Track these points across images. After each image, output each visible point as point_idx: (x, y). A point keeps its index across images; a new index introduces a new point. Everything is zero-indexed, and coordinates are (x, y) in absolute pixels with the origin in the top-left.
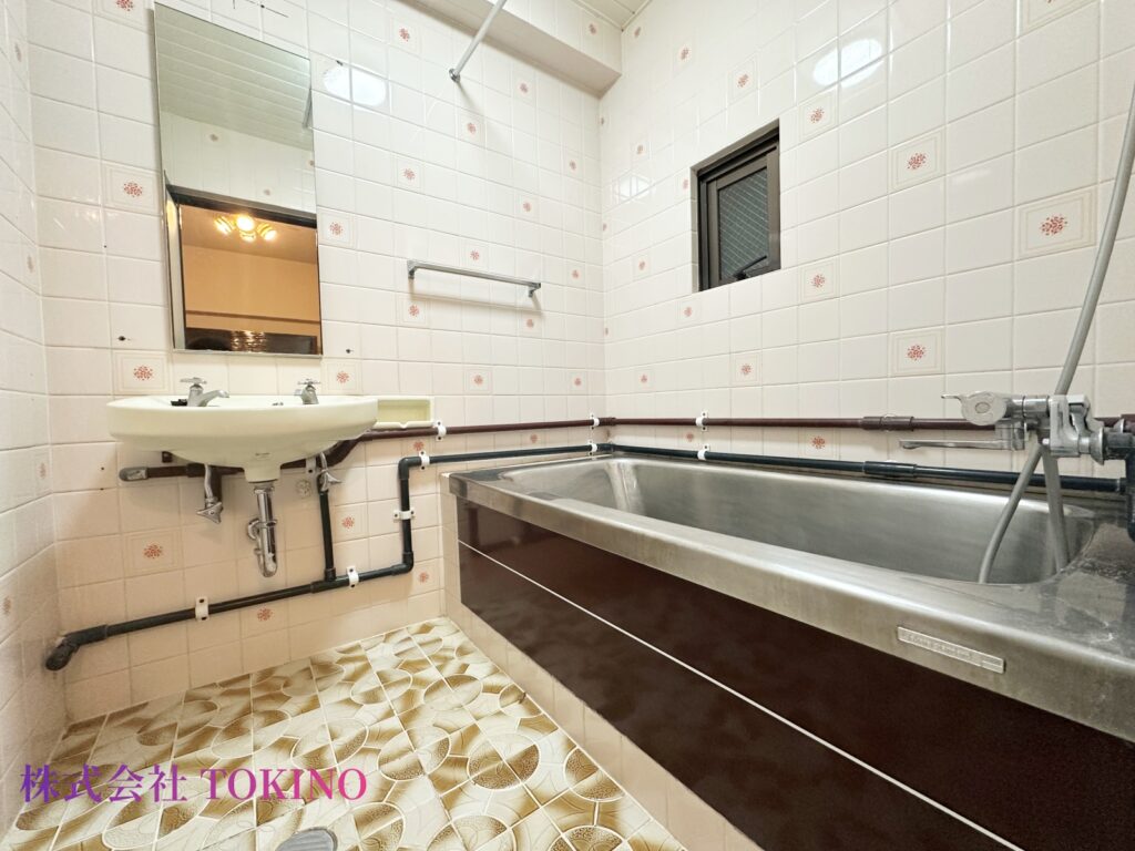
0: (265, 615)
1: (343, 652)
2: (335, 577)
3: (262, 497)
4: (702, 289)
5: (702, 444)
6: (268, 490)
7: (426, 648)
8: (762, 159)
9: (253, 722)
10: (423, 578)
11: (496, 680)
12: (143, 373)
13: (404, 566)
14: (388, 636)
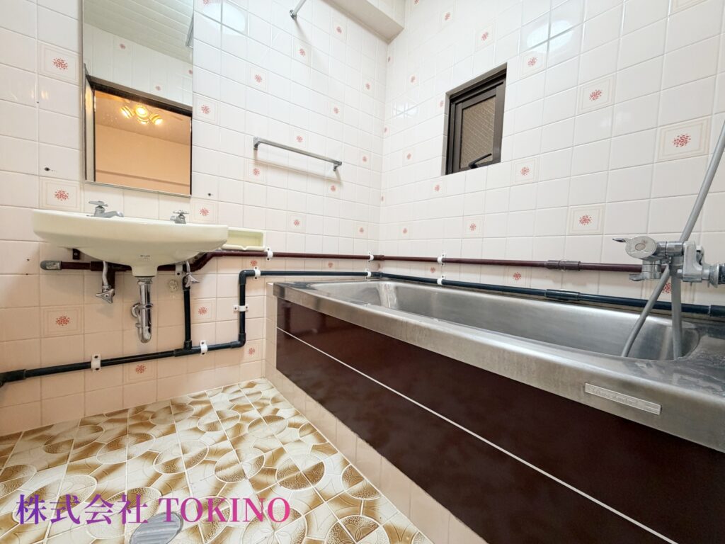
0: (141, 370)
1: (194, 397)
2: (191, 347)
3: (143, 288)
4: (447, 173)
5: (441, 275)
6: (148, 283)
7: (252, 397)
8: (493, 90)
9: (128, 440)
10: (252, 351)
11: (297, 420)
12: (62, 195)
13: (239, 343)
14: (225, 389)
